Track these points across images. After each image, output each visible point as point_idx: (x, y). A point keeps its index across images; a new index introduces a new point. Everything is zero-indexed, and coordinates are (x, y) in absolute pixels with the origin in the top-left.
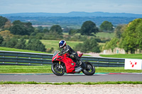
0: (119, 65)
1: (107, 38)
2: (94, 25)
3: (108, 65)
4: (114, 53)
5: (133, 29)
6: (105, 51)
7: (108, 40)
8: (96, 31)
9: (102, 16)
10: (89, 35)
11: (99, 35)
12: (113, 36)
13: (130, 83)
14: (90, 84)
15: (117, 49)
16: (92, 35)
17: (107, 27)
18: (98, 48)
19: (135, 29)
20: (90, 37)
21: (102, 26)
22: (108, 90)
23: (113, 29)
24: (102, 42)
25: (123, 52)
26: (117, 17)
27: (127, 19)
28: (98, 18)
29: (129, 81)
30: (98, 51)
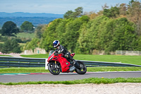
0: (40, 65)
1: (27, 39)
2: (15, 25)
3: (29, 65)
4: (35, 53)
5: (53, 29)
6: (25, 51)
7: (29, 41)
8: (17, 31)
9: (23, 16)
10: (10, 35)
11: (20, 36)
12: (33, 36)
13: (51, 83)
14: (11, 84)
15: (38, 49)
16: (13, 35)
17: (28, 27)
18: (19, 48)
19: (55, 29)
20: (11, 37)
21: (23, 26)
22: (29, 90)
23: (33, 29)
24: (23, 42)
25: (44, 52)
26: (38, 18)
27: (47, 19)
28: (18, 18)
29: (50, 81)
30: (19, 51)
